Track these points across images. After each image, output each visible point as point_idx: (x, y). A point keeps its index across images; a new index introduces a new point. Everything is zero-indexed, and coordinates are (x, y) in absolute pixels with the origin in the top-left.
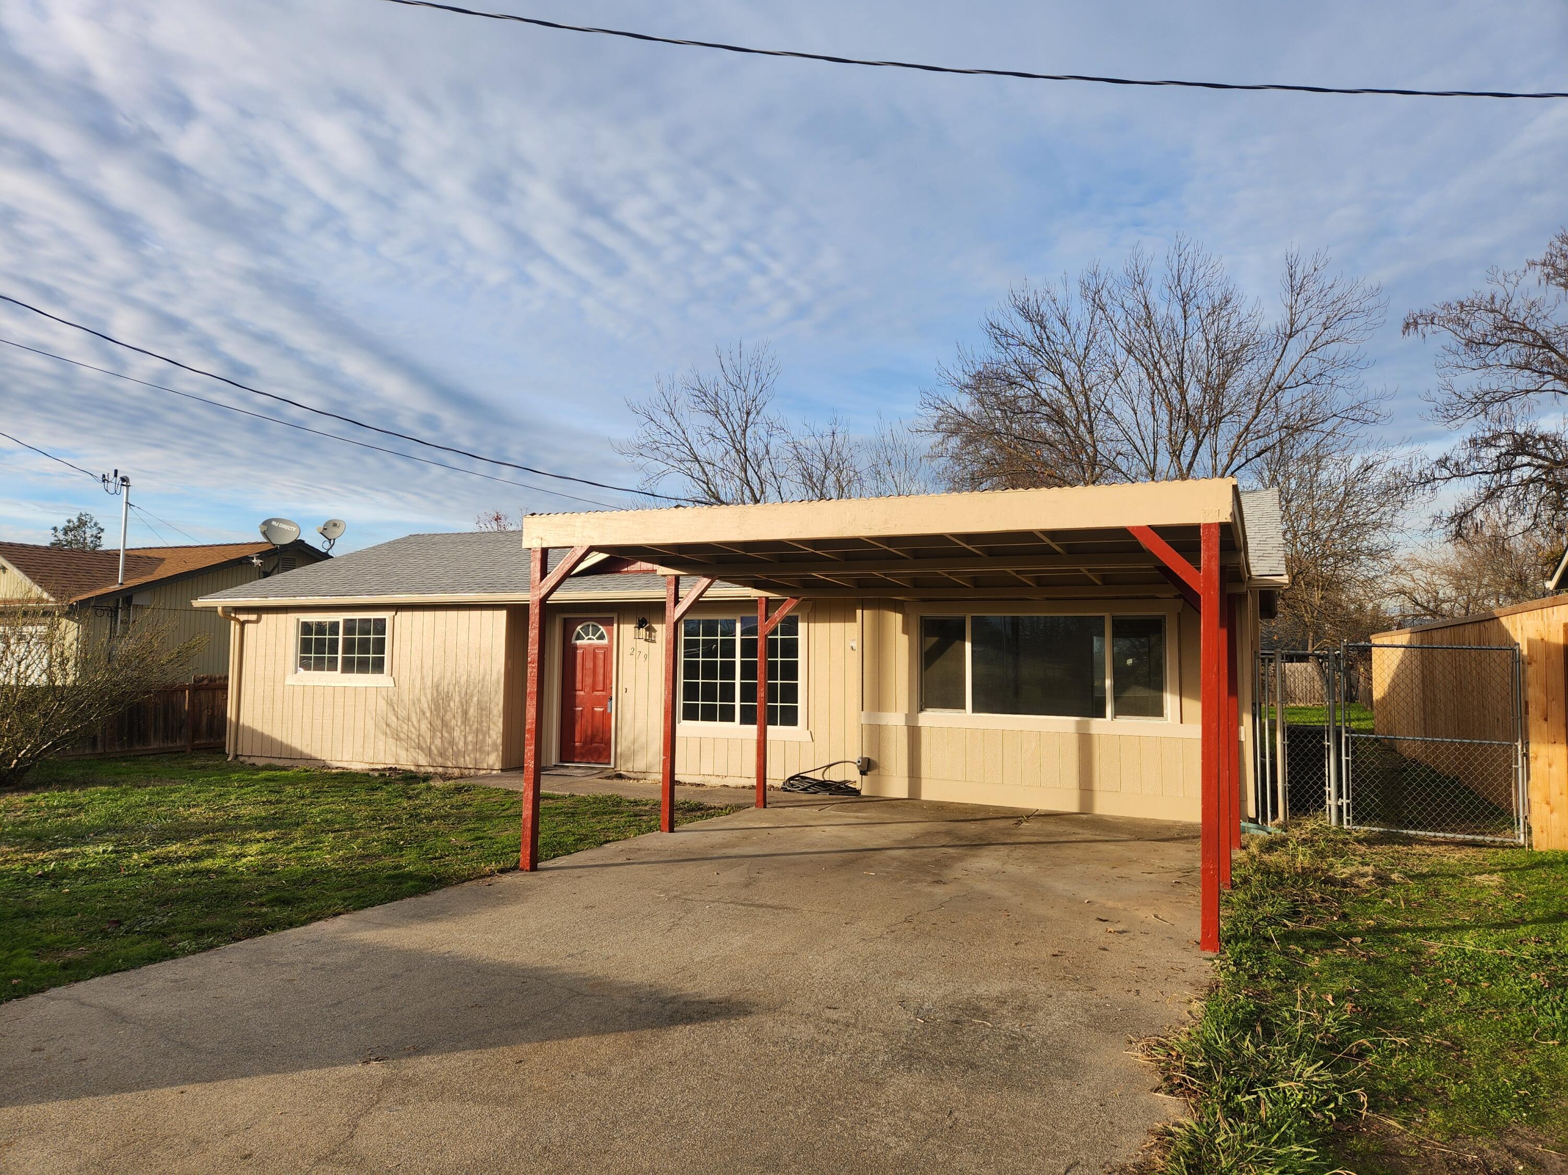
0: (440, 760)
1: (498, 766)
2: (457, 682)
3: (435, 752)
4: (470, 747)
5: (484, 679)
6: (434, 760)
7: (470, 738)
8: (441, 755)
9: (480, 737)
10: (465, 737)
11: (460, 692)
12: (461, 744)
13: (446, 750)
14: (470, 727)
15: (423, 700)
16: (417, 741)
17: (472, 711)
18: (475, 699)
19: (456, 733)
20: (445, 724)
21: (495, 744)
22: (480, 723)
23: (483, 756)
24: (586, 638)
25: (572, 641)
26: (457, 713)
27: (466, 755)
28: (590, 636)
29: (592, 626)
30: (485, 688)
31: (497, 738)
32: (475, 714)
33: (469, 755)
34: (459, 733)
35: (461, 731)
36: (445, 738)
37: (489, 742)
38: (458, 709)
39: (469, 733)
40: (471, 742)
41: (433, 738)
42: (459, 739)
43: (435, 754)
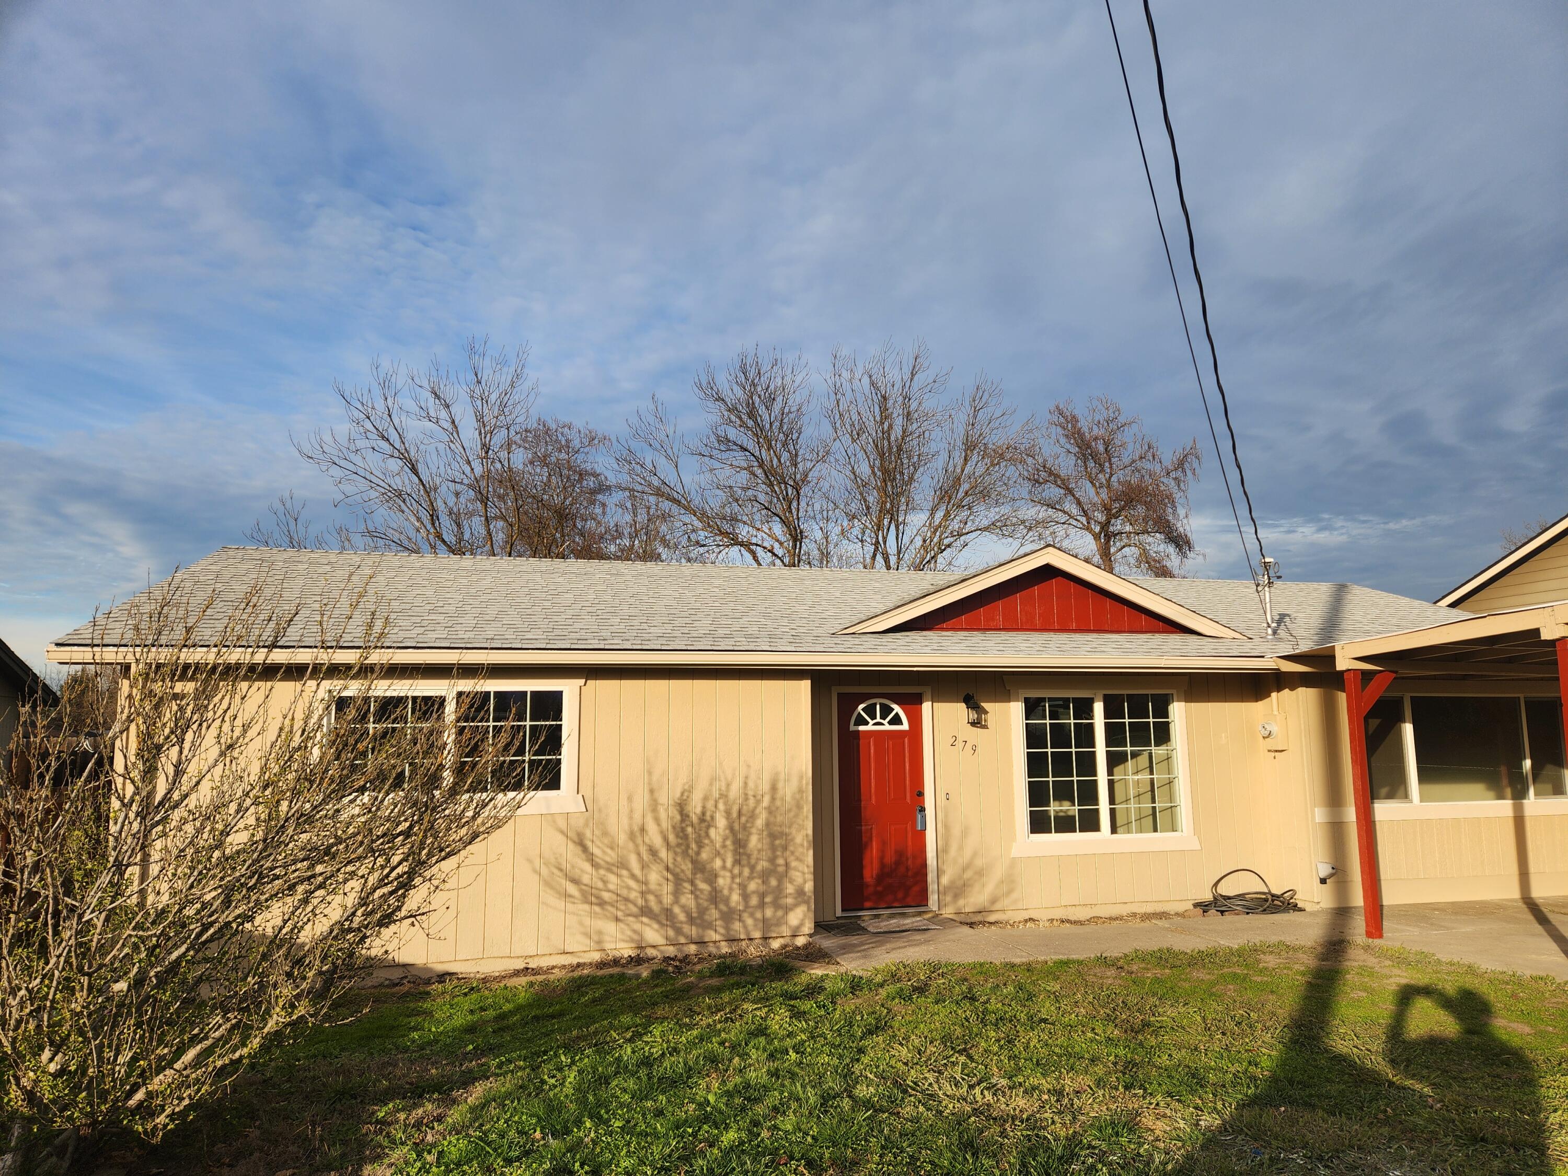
0: (694, 932)
1: (808, 928)
2: (724, 796)
3: (682, 917)
4: (754, 901)
5: (774, 788)
6: (679, 931)
7: (752, 886)
8: (691, 920)
9: (774, 882)
10: (743, 887)
11: (728, 813)
12: (735, 898)
13: (702, 911)
14: (752, 868)
15: (652, 827)
16: (640, 902)
17: (754, 842)
18: (760, 823)
19: (723, 882)
20: (699, 867)
21: (800, 892)
22: (772, 860)
23: (780, 913)
24: (871, 722)
25: (852, 728)
26: (724, 846)
27: (745, 916)
28: (878, 720)
29: (880, 704)
30: (778, 803)
31: (805, 882)
32: (760, 846)
33: (752, 915)
34: (728, 880)
35: (733, 877)
36: (702, 891)
37: (790, 889)
38: (725, 840)
39: (750, 878)
40: (754, 892)
41: (677, 893)
42: (731, 889)
43: (681, 922)
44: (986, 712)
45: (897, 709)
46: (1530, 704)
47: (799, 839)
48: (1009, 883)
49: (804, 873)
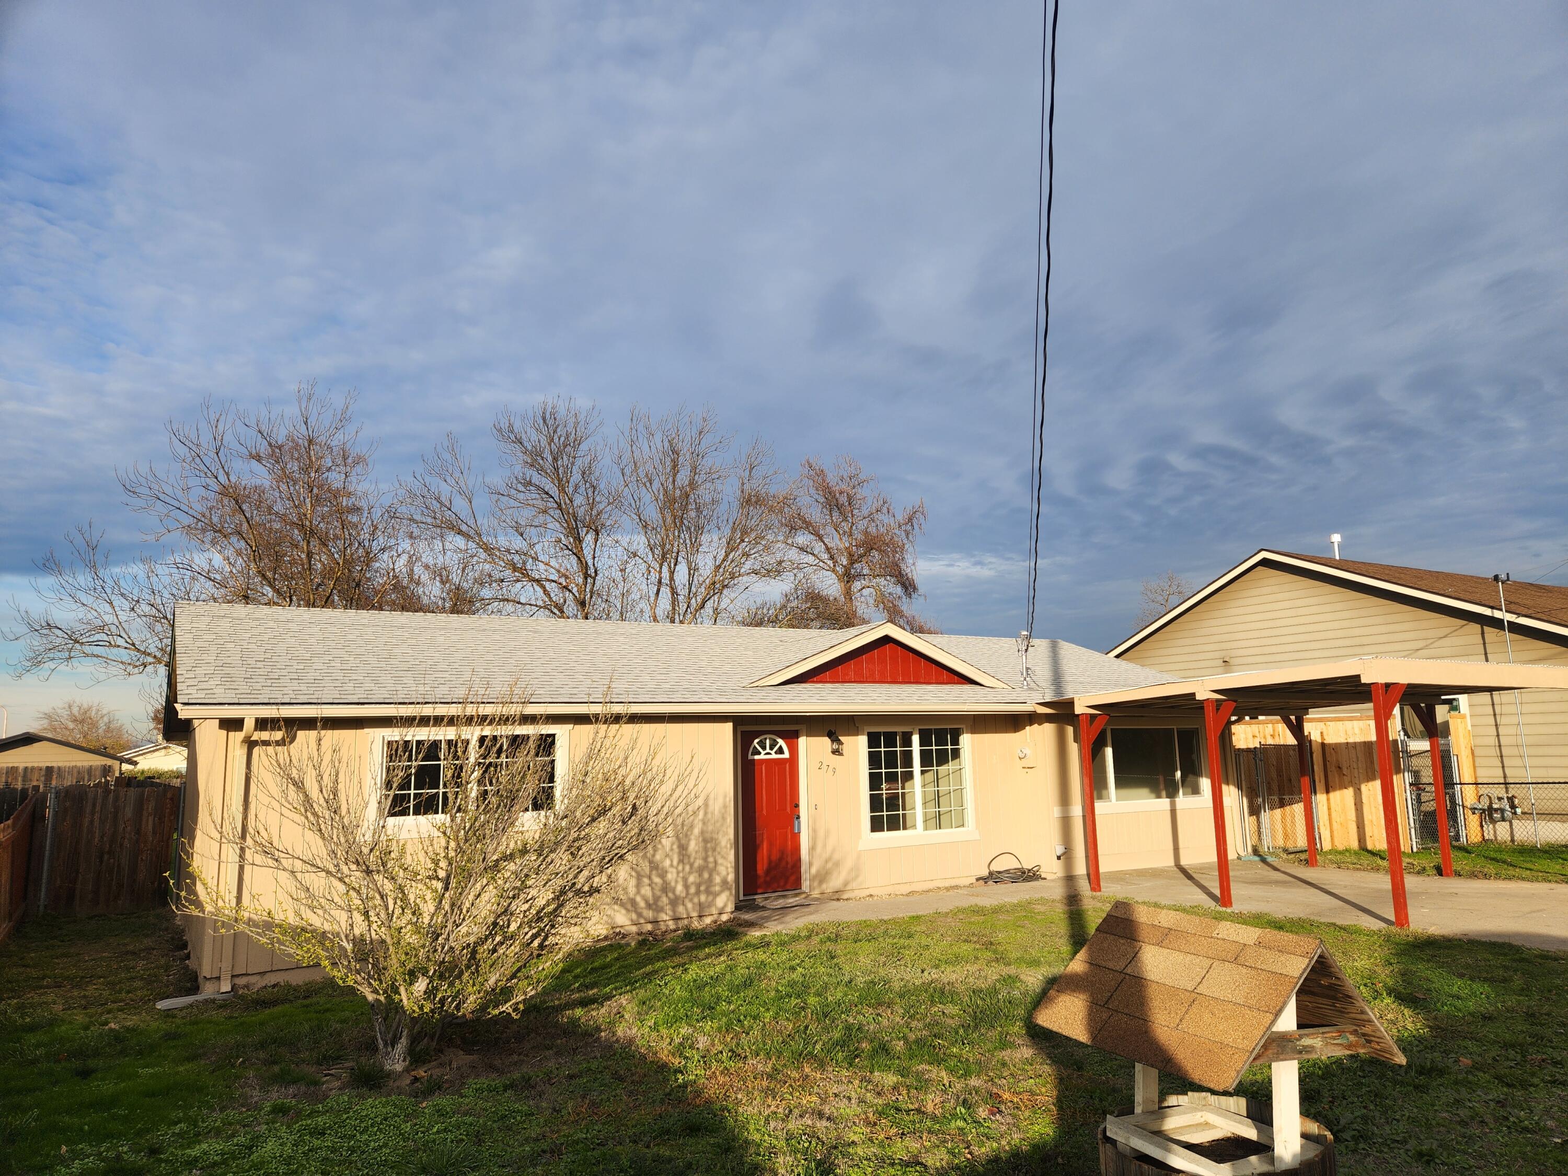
0: (650, 914)
1: (730, 907)
3: (642, 904)
4: (692, 890)
5: (707, 805)
6: (640, 915)
7: (691, 879)
8: (649, 906)
9: (706, 875)
10: (685, 880)
11: (674, 825)
12: (680, 888)
13: (657, 899)
14: (691, 866)
17: (693, 846)
18: (696, 831)
19: (671, 876)
20: (654, 866)
21: (724, 882)
22: (705, 859)
23: (710, 898)
24: (763, 752)
25: (750, 757)
26: (672, 850)
27: (687, 901)
28: (768, 750)
29: (770, 739)
30: (709, 816)
31: (728, 874)
32: (697, 848)
33: (691, 900)
34: (675, 875)
35: (678, 873)
36: (656, 884)
37: (718, 880)
38: (672, 844)
39: (690, 873)
40: (692, 884)
41: (638, 886)
42: (676, 882)
43: (642, 908)
44: (842, 744)
45: (781, 742)
46: (1180, 732)
47: (723, 843)
48: (856, 870)
49: (727, 868)
